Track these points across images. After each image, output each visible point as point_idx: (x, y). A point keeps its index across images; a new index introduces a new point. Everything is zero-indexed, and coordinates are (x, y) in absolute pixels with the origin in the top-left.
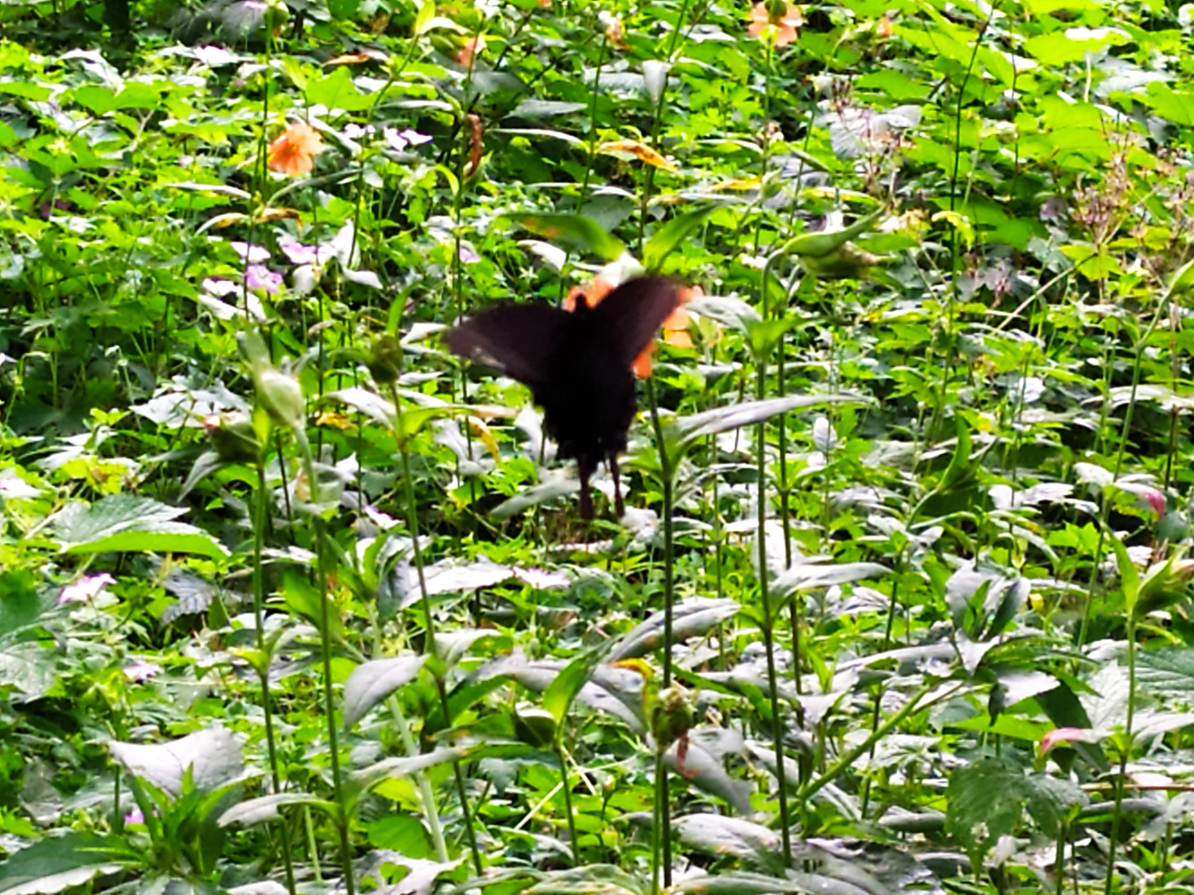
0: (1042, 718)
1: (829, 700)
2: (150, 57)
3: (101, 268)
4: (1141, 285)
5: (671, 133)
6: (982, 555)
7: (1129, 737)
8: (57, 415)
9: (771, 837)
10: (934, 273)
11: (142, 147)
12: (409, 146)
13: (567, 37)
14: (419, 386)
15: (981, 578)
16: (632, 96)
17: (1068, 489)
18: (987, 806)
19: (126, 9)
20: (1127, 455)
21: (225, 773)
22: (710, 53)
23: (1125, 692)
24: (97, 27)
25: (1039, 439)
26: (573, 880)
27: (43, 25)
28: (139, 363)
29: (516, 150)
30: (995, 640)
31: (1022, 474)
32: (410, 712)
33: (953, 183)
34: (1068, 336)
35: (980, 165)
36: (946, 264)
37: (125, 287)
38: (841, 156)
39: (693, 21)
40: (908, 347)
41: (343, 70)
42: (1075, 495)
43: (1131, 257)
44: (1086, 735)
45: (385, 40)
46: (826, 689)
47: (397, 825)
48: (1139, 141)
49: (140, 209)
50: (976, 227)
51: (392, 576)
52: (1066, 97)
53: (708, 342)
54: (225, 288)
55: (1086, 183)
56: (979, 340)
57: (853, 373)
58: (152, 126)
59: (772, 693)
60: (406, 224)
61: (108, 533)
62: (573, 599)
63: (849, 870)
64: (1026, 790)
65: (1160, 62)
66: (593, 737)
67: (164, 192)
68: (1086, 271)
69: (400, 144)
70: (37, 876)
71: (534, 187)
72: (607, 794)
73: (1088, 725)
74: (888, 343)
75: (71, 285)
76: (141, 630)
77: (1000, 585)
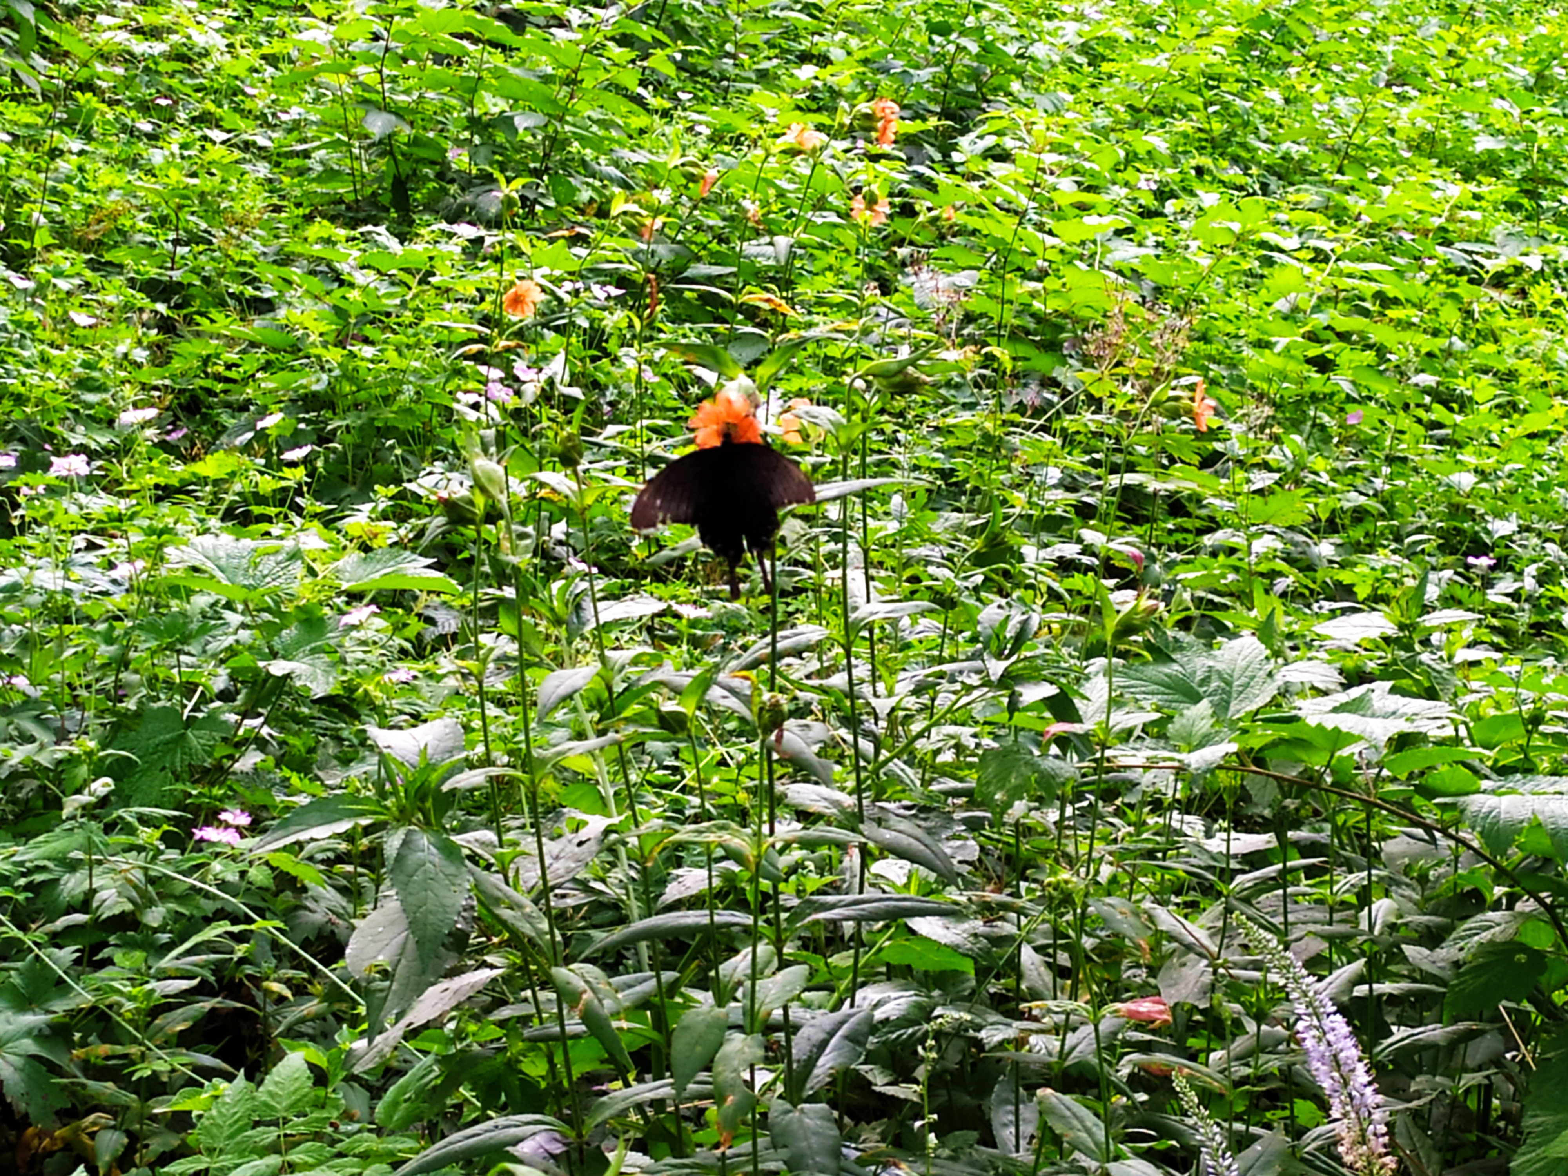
0: (1047, 715)
1: (893, 701)
2: (422, 231)
3: (384, 384)
4: (1132, 401)
5: (799, 290)
6: (1015, 595)
7: (1108, 730)
8: (352, 490)
9: (850, 801)
10: (986, 391)
11: (415, 296)
12: (609, 298)
13: (724, 219)
14: (612, 470)
15: (1004, 613)
16: (771, 262)
17: (1078, 548)
18: (1006, 779)
19: (407, 197)
20: (1121, 524)
21: (451, 752)
22: (827, 232)
23: (1106, 697)
24: (387, 210)
25: (1059, 511)
26: (700, 832)
27: (349, 208)
28: (412, 452)
29: (688, 301)
30: (1014, 658)
31: (1045, 537)
32: (591, 708)
33: (1000, 326)
34: (1078, 438)
35: (1019, 314)
36: (992, 385)
37: (402, 397)
38: (921, 307)
39: (815, 208)
40: (964, 444)
41: (562, 242)
42: (1083, 553)
43: (1125, 380)
44: (1077, 728)
45: (595, 221)
46: (890, 694)
47: (579, 790)
48: (1132, 296)
49: (412, 341)
50: (1014, 359)
51: (578, 608)
52: (1083, 266)
53: (814, 439)
54: (473, 398)
55: (1096, 327)
56: (1016, 440)
57: (926, 464)
58: (423, 281)
59: (851, 695)
60: (607, 354)
61: (377, 576)
62: (720, 626)
63: (905, 825)
64: (1034, 767)
65: (1151, 241)
66: (731, 725)
67: (430, 328)
68: (1092, 390)
69: (602, 295)
70: (312, 826)
71: (699, 327)
72: (740, 767)
73: (1080, 721)
74: (952, 442)
75: (362, 395)
76: (407, 645)
77: (1017, 618)
